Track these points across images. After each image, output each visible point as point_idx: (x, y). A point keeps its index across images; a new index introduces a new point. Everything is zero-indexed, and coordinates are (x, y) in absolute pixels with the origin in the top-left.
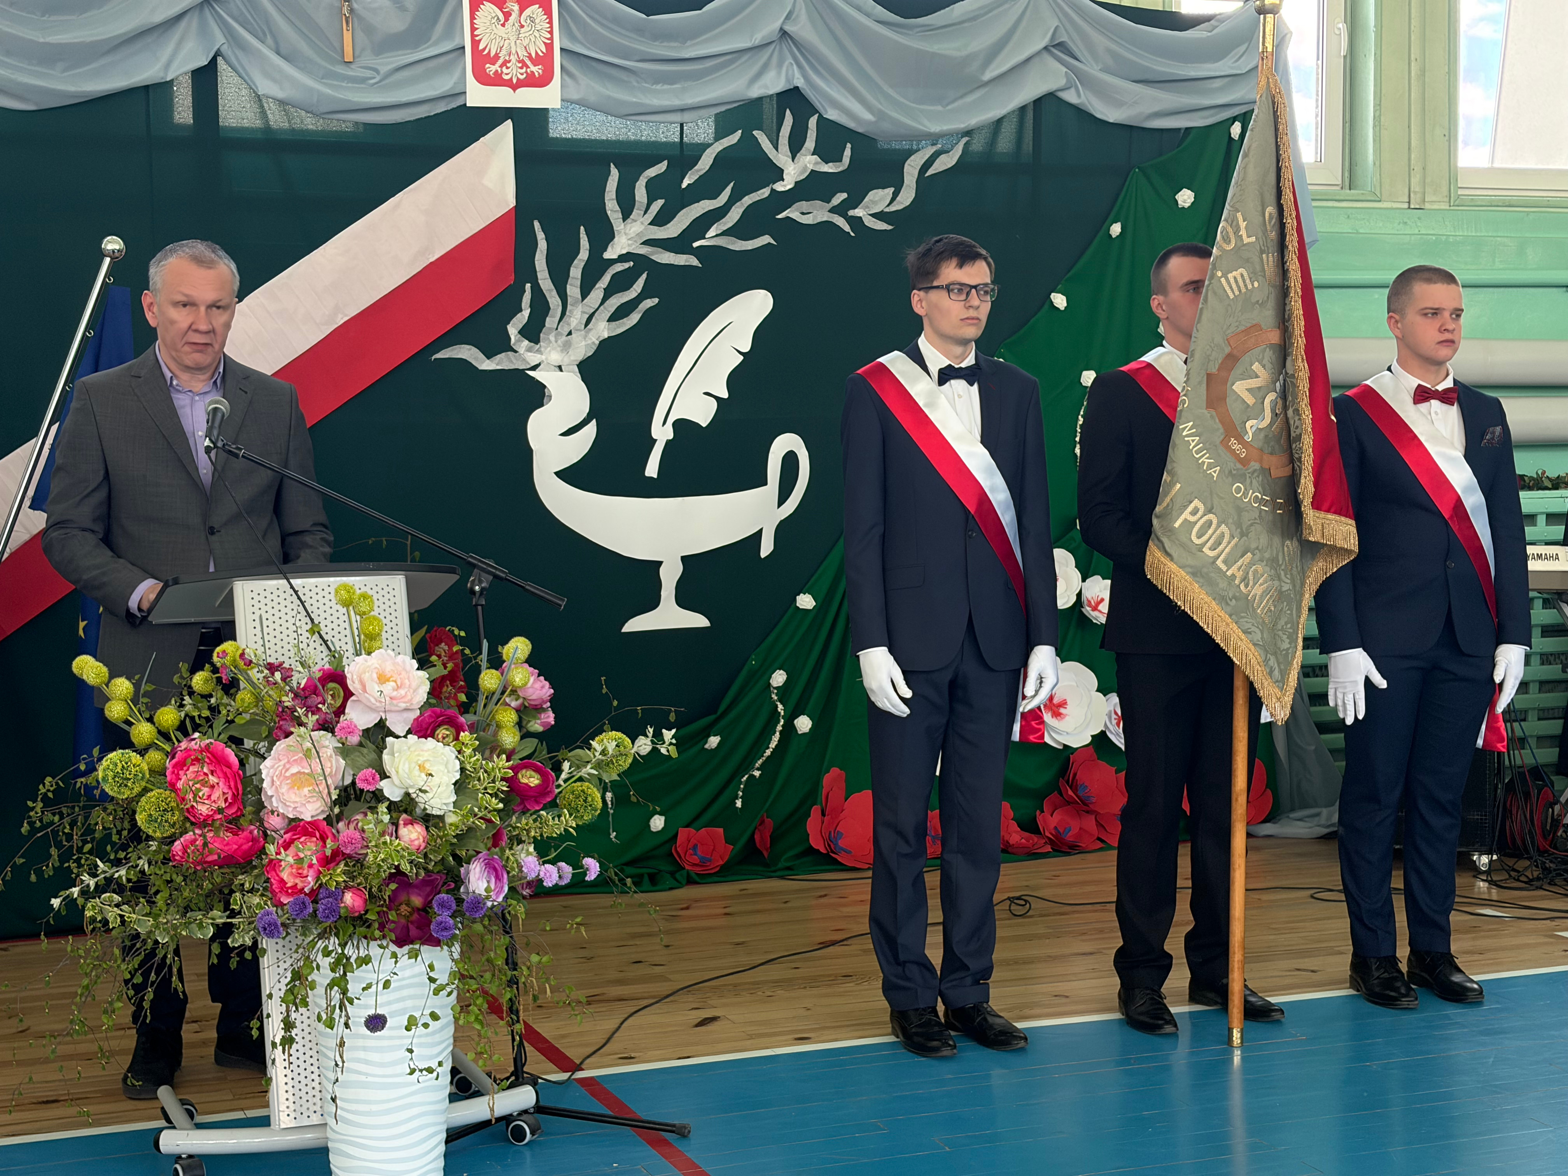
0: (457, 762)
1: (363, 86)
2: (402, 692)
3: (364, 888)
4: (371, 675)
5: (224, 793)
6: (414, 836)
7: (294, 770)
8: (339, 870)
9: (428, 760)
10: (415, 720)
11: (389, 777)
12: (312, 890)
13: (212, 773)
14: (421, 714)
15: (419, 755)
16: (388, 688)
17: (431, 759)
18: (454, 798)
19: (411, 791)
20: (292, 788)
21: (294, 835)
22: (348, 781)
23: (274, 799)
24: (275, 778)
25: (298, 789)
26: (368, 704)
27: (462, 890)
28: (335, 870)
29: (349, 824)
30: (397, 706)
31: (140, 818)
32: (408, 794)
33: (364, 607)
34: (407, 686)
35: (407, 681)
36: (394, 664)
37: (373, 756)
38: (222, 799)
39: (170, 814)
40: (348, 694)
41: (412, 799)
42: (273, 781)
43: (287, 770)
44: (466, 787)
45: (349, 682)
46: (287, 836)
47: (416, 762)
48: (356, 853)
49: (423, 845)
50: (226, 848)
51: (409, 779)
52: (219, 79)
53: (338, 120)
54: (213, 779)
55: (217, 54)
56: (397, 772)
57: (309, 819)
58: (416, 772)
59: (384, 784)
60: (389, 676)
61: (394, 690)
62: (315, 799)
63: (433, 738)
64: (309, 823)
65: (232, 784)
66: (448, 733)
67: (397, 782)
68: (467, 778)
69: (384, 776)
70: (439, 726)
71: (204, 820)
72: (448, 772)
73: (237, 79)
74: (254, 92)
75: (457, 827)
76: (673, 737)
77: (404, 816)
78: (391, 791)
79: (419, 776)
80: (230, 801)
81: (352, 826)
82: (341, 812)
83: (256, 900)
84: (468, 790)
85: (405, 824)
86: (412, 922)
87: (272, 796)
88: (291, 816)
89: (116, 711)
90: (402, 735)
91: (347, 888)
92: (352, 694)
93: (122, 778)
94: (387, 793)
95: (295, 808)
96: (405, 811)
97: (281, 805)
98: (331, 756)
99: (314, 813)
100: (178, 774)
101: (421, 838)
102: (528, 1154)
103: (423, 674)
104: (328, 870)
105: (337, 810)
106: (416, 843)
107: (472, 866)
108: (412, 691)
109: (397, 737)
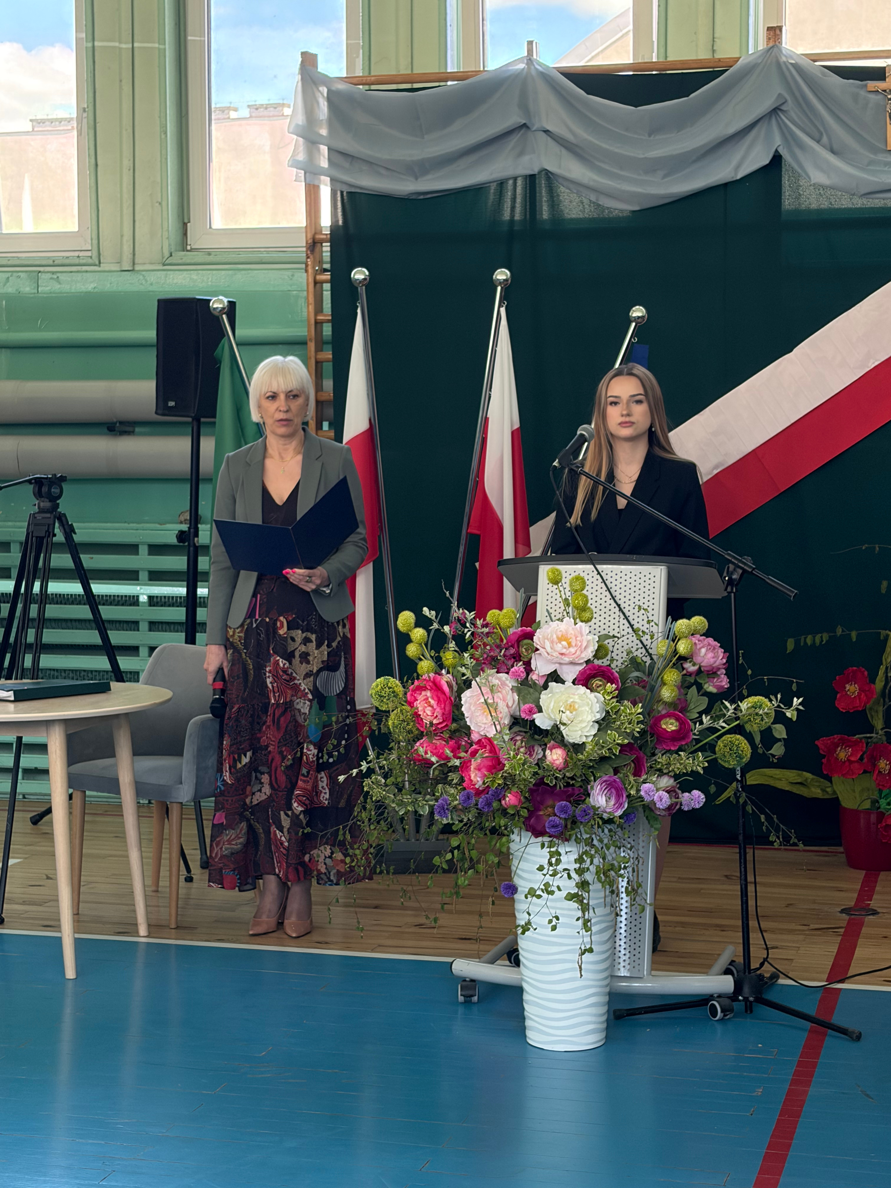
0: (602, 706)
4: (552, 636)
5: (439, 713)
6: (555, 757)
8: (500, 776)
9: (576, 702)
10: (580, 671)
11: (541, 711)
15: (569, 697)
17: (578, 701)
18: (594, 731)
19: (558, 723)
21: (478, 747)
22: (517, 712)
23: (472, 723)
24: (470, 705)
27: (585, 801)
28: (497, 775)
30: (564, 660)
31: (390, 724)
32: (555, 725)
33: (576, 586)
34: (578, 646)
35: (579, 642)
40: (534, 649)
43: (478, 700)
45: (536, 641)
47: (565, 703)
49: (562, 765)
54: (433, 702)
55: (776, 154)
56: (549, 708)
57: (489, 737)
59: (537, 716)
60: (569, 637)
64: (489, 740)
65: (443, 706)
66: (600, 683)
67: (544, 715)
70: (594, 676)
72: (592, 712)
75: (594, 754)
76: (800, 704)
77: (552, 742)
78: (542, 721)
83: (452, 791)
85: (552, 748)
88: (482, 734)
89: (412, 650)
90: (566, 681)
92: (537, 649)
94: (538, 723)
95: (484, 728)
96: (552, 738)
98: (509, 693)
99: (493, 733)
100: (415, 696)
101: (562, 759)
102: (719, 1027)
104: (492, 774)
106: (558, 762)
107: (596, 785)
108: (581, 650)
109: (561, 682)
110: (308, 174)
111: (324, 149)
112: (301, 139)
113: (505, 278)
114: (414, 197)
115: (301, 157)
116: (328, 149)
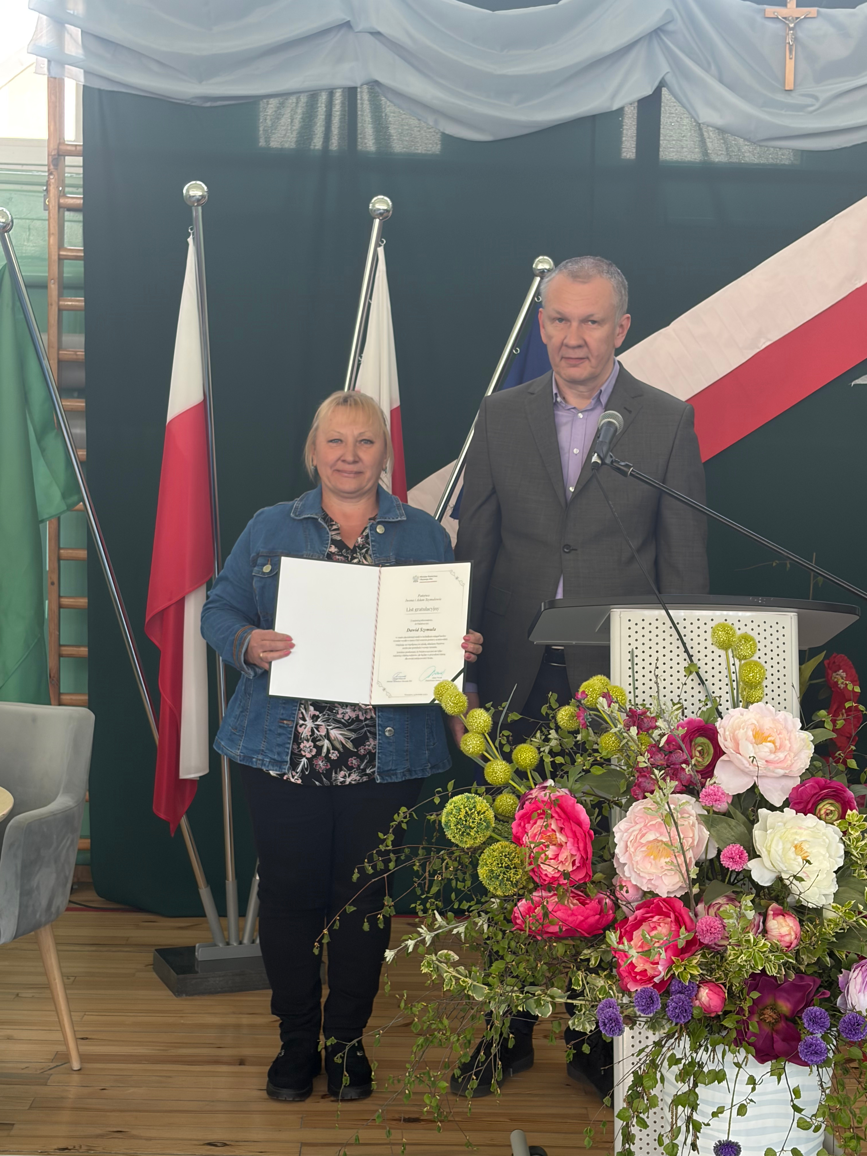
0: (842, 846)
1: (801, 113)
2: (781, 755)
3: (724, 984)
4: (746, 732)
5: (572, 855)
6: (785, 930)
7: (651, 836)
8: (695, 961)
9: (805, 841)
10: (794, 789)
11: (759, 856)
12: (662, 981)
13: (561, 830)
14: (802, 784)
15: (796, 833)
16: (765, 750)
17: (810, 839)
18: (835, 888)
19: (784, 876)
20: (647, 856)
21: (647, 912)
22: (712, 855)
23: (626, 868)
24: (629, 843)
25: (654, 859)
26: (742, 767)
27: (839, 1000)
28: (690, 961)
29: (709, 907)
30: (773, 772)
31: (482, 872)
32: (780, 879)
33: (745, 650)
34: (787, 748)
35: (787, 742)
36: (774, 720)
37: (742, 829)
38: (570, 861)
39: (513, 871)
40: (719, 752)
41: (785, 886)
42: (627, 847)
43: (643, 835)
44: (850, 876)
45: (720, 739)
46: (639, 913)
47: (793, 843)
48: (715, 944)
49: (795, 942)
50: (570, 919)
51: (783, 863)
52: (662, 109)
53: (774, 147)
54: (561, 838)
55: (662, 84)
56: (769, 852)
57: (664, 896)
58: (791, 854)
59: (752, 865)
60: (767, 734)
61: (771, 752)
62: (673, 873)
63: (814, 814)
64: (664, 900)
65: (581, 845)
66: (832, 808)
67: (768, 864)
68: (852, 865)
69: (753, 854)
70: (822, 799)
71: (549, 883)
72: (830, 856)
73: (680, 109)
74: (696, 121)
75: (837, 924)
77: (774, 905)
78: (761, 874)
79: (795, 860)
80: (577, 864)
81: (712, 911)
82: (702, 891)
84: (852, 879)
85: (776, 915)
86: (777, 1032)
87: (625, 864)
88: (646, 890)
89: (471, 745)
90: (778, 805)
91: (704, 982)
92: (724, 753)
93: (465, 826)
94: (755, 876)
95: (650, 880)
96: (777, 899)
97: (633, 874)
98: (693, 825)
99: (671, 888)
100: (524, 827)
101: (793, 933)
103: (808, 736)
104: (683, 960)
105: (696, 890)
106: (787, 939)
107: (853, 975)
108: (792, 754)
109: (772, 808)
110: (52, 63)
111: (77, 32)
112: (45, 17)
113: (385, 208)
114: (198, 103)
115: (46, 40)
116: (82, 31)
